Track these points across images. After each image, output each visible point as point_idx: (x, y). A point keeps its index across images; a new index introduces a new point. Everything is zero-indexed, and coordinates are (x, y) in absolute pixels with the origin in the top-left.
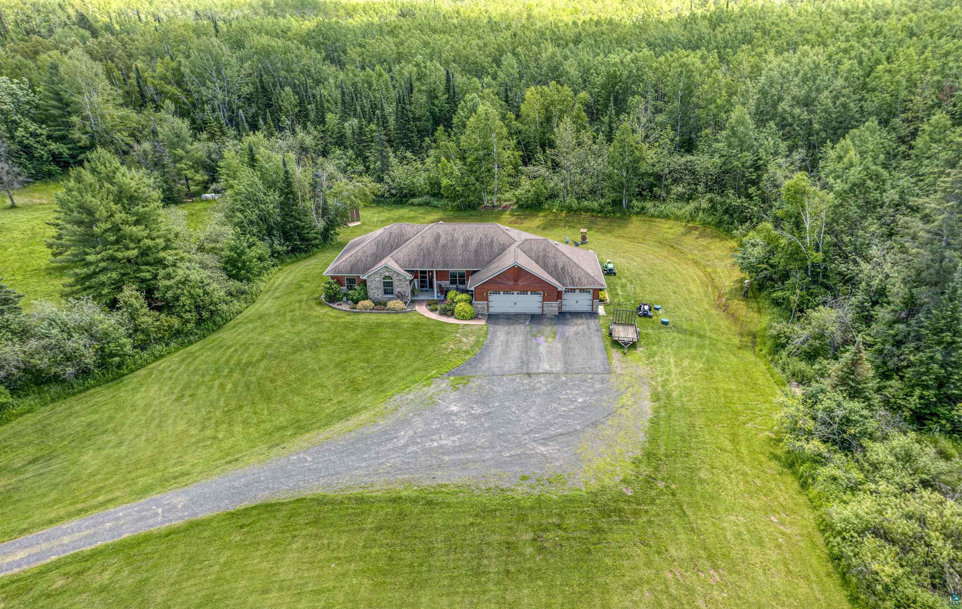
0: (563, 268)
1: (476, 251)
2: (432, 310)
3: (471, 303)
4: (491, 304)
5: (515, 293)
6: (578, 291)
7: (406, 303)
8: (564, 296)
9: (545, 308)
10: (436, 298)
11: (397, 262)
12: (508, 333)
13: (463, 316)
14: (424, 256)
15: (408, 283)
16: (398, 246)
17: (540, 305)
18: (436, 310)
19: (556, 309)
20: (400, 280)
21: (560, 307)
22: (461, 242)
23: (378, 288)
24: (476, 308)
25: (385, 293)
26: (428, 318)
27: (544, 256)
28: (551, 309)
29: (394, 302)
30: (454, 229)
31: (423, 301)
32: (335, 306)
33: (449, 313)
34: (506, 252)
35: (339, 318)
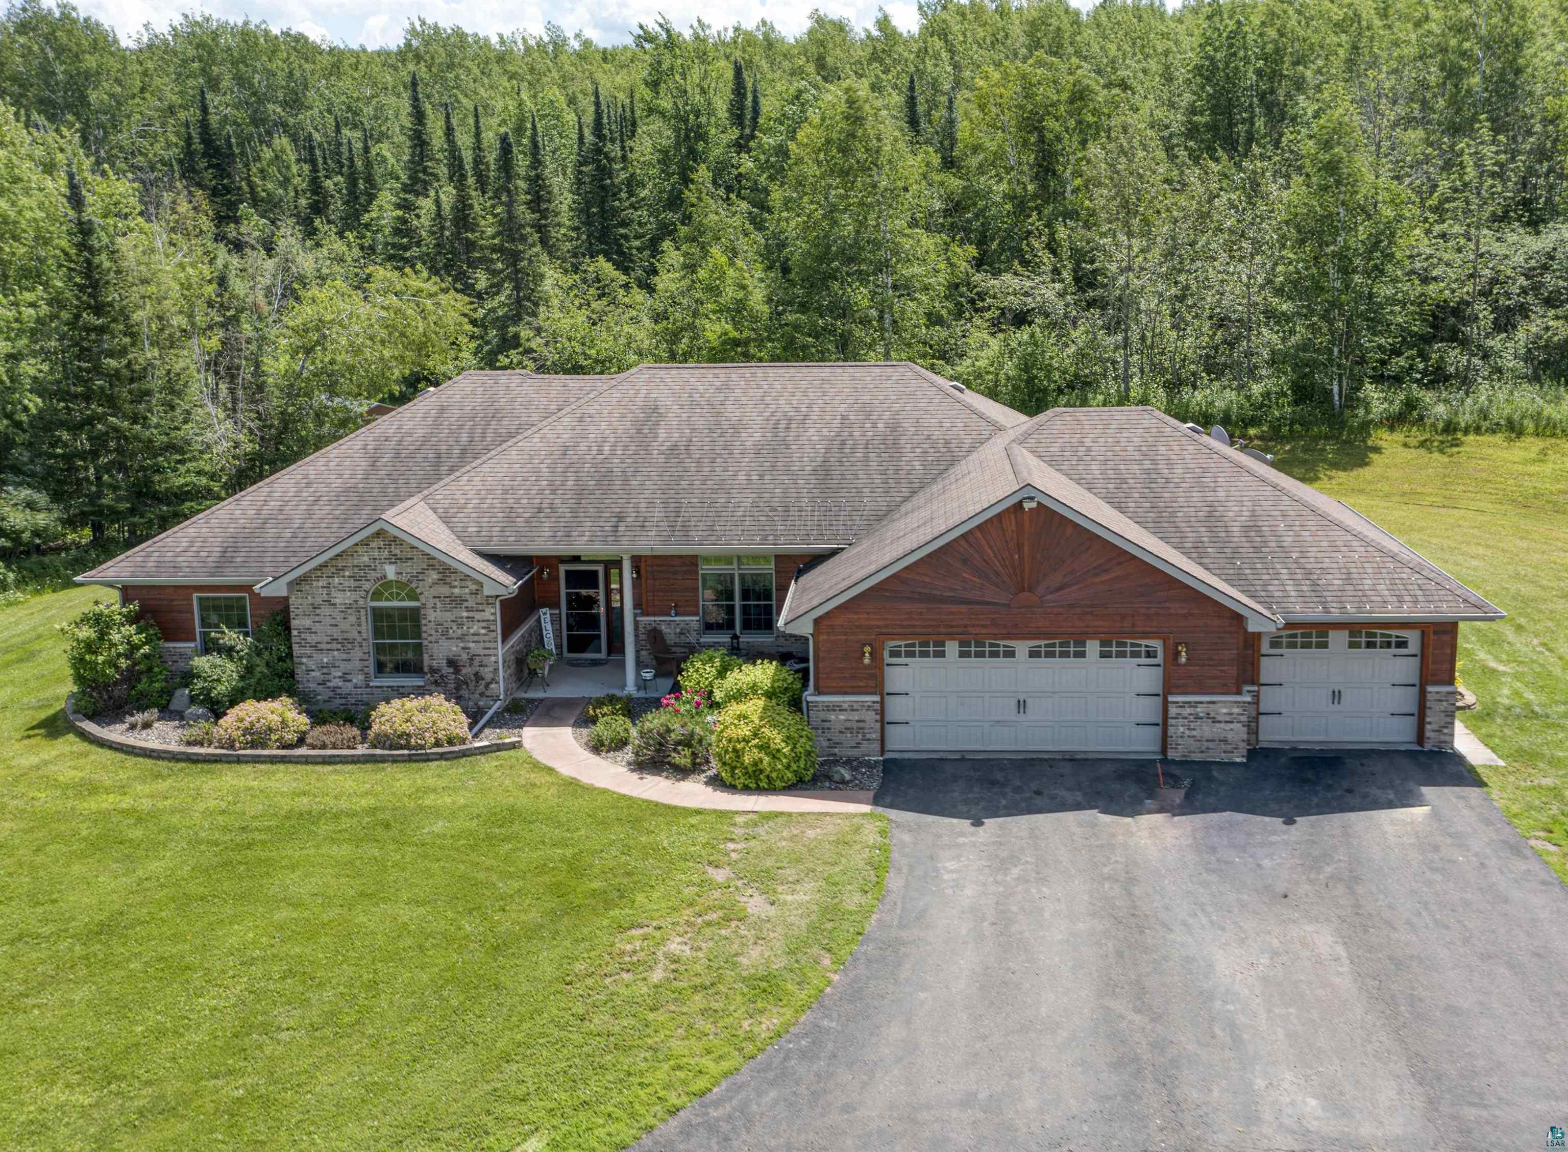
0: (1251, 528)
1: (824, 472)
2: (597, 747)
3: (796, 704)
4: (897, 708)
5: (1022, 648)
6: (1339, 639)
7: (474, 716)
8: (1269, 669)
9: (1177, 729)
10: (631, 688)
11: (446, 519)
12: (1003, 864)
13: (755, 772)
14: (580, 492)
15: (493, 613)
16: (467, 455)
17: (1149, 709)
18: (620, 744)
19: (1237, 732)
20: (457, 601)
21: (1253, 727)
22: (754, 435)
23: (346, 643)
24: (823, 727)
25: (380, 668)
26: (573, 786)
27: (1150, 477)
28: (1206, 730)
29: (412, 704)
30: (726, 387)
31: (567, 704)
32: (116, 733)
33: (682, 758)
34: (961, 468)
35: (92, 789)
